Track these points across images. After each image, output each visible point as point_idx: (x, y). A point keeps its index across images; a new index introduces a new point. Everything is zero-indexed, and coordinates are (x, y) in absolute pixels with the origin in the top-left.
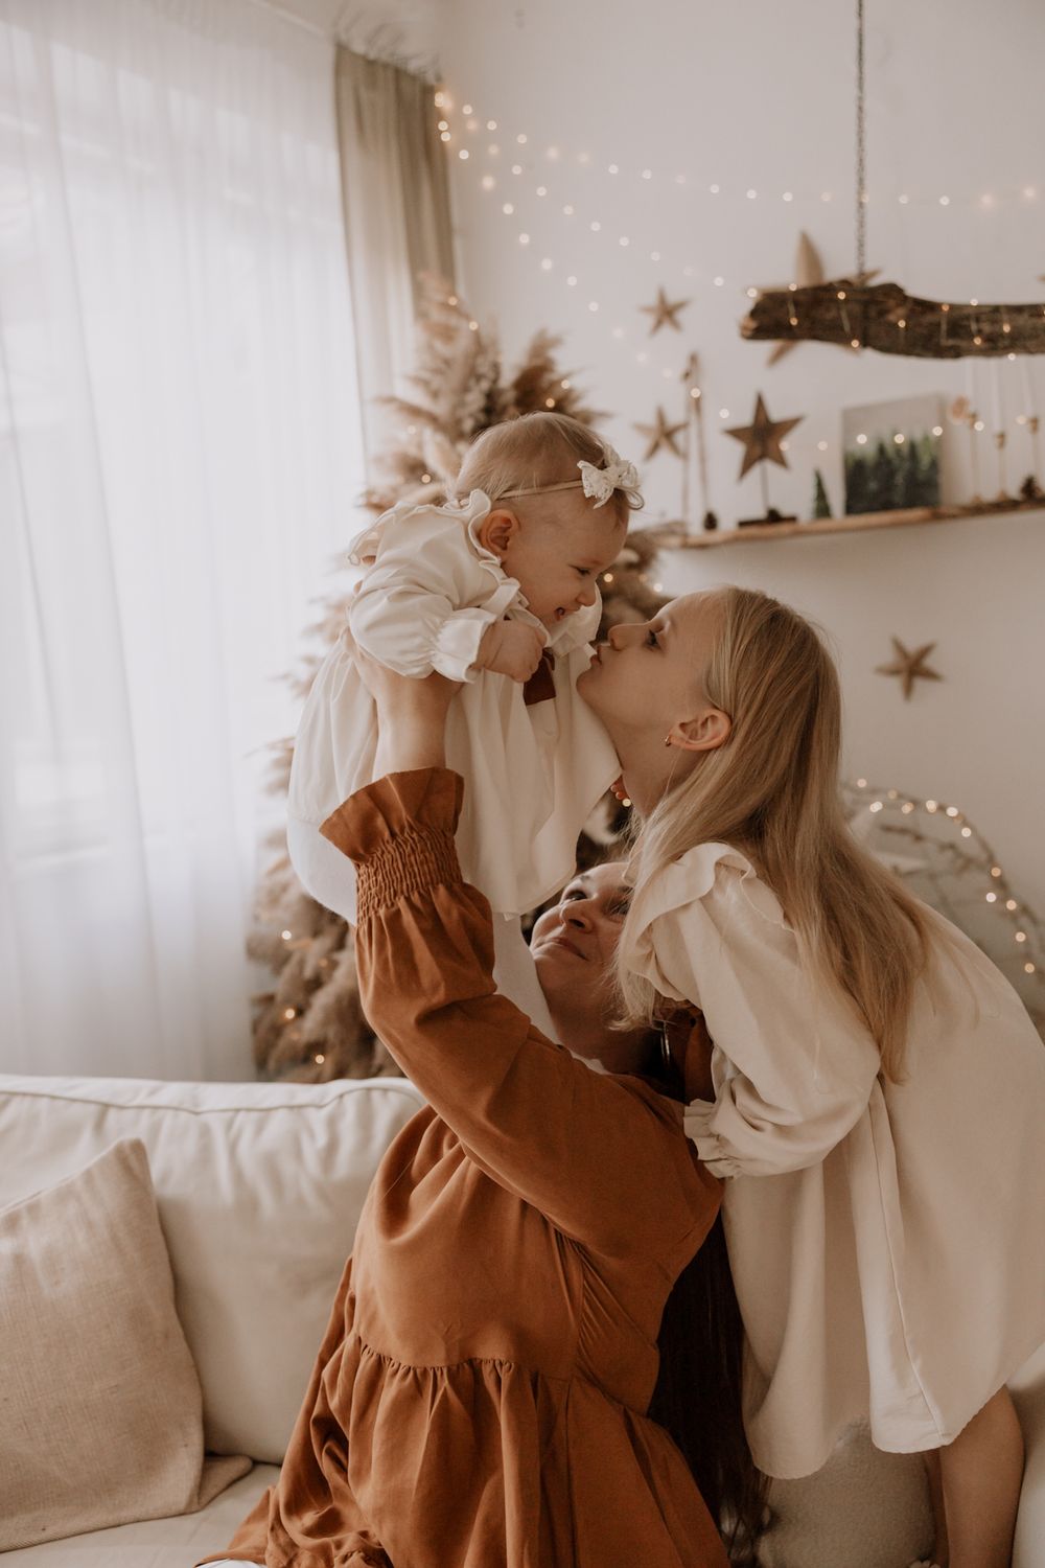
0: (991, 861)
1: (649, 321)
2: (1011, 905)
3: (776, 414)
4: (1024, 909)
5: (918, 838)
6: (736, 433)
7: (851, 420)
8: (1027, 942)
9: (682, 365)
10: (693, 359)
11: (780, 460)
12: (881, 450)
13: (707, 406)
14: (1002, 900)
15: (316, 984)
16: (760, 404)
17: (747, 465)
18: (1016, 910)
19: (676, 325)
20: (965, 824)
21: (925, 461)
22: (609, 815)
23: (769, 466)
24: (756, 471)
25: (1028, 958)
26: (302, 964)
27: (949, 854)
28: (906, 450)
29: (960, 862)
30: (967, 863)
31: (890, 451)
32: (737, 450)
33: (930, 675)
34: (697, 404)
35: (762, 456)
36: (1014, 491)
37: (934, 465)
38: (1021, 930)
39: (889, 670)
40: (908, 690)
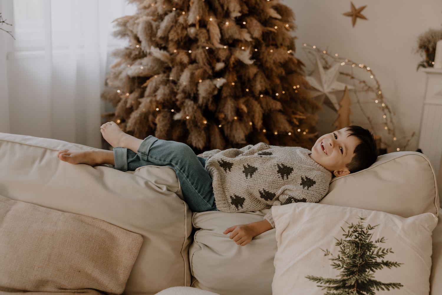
0: (379, 88)
2: (383, 105)
4: (387, 107)
5: (353, 78)
8: (386, 119)
14: (381, 102)
15: (130, 110)
18: (384, 107)
20: (372, 74)
22: (250, 53)
25: (386, 124)
26: (126, 102)
27: (363, 84)
29: (366, 88)
30: (369, 89)
33: (363, 18)
38: (385, 115)
39: (348, 15)
40: (354, 22)
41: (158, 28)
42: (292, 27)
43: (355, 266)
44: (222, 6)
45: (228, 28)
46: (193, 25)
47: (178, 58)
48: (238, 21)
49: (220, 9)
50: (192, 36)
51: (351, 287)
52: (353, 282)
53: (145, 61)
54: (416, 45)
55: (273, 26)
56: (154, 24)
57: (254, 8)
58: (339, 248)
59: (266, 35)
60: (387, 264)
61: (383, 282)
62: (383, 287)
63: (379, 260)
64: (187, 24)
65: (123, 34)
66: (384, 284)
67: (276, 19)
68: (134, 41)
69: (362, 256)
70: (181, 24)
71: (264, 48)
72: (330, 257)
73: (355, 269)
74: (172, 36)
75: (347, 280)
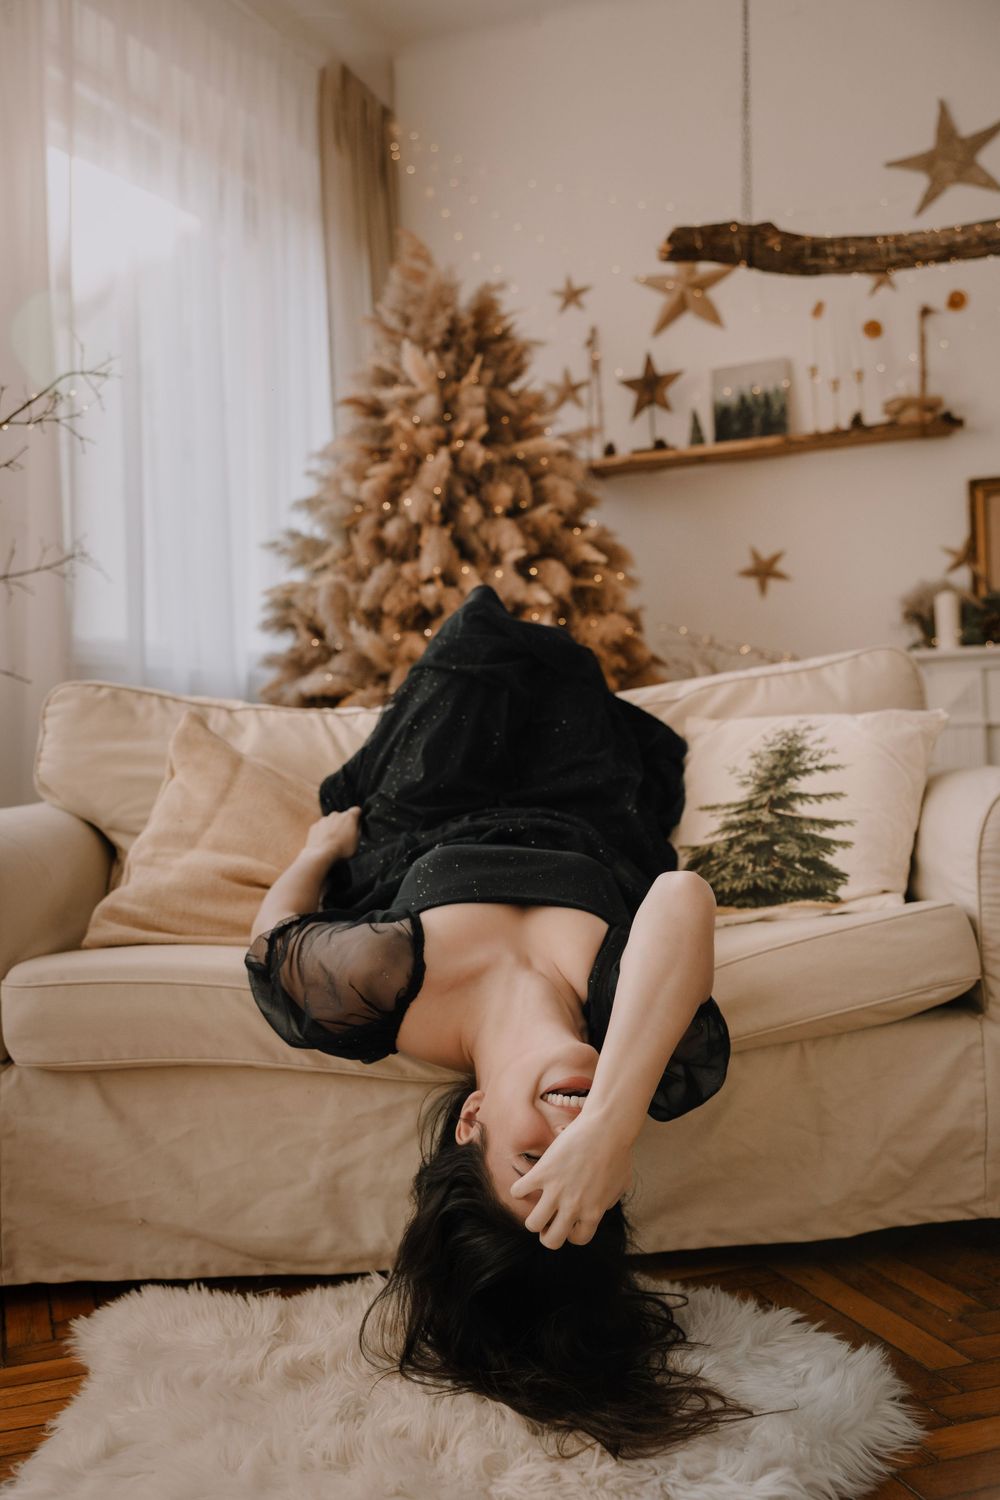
1: (558, 302)
3: (661, 368)
6: (630, 384)
7: (718, 376)
9: (585, 335)
10: (594, 331)
11: (666, 406)
12: (743, 399)
13: (604, 368)
16: (649, 362)
17: (639, 409)
19: (580, 305)
21: (776, 407)
23: (657, 410)
24: (646, 414)
28: (761, 400)
31: (749, 400)
32: (630, 397)
33: (780, 576)
34: (595, 366)
35: (651, 402)
36: (845, 423)
37: (784, 410)
39: (748, 573)
40: (763, 588)
41: (358, 594)
42: (631, 582)
43: (772, 778)
44: (486, 545)
45: (502, 581)
46: (430, 581)
47: (404, 651)
48: (522, 567)
49: (481, 551)
50: (429, 604)
51: (762, 806)
52: (765, 800)
53: (337, 663)
54: (896, 614)
55: (591, 576)
56: (352, 588)
57: (550, 546)
58: (753, 762)
59: (579, 593)
60: (823, 769)
61: (812, 792)
62: (812, 799)
63: (810, 765)
64: (418, 580)
65: (283, 625)
66: (814, 796)
67: (596, 564)
68: (305, 635)
69: (786, 766)
70: (407, 582)
71: (577, 618)
72: (738, 774)
73: (771, 783)
74: (390, 604)
75: (756, 799)
